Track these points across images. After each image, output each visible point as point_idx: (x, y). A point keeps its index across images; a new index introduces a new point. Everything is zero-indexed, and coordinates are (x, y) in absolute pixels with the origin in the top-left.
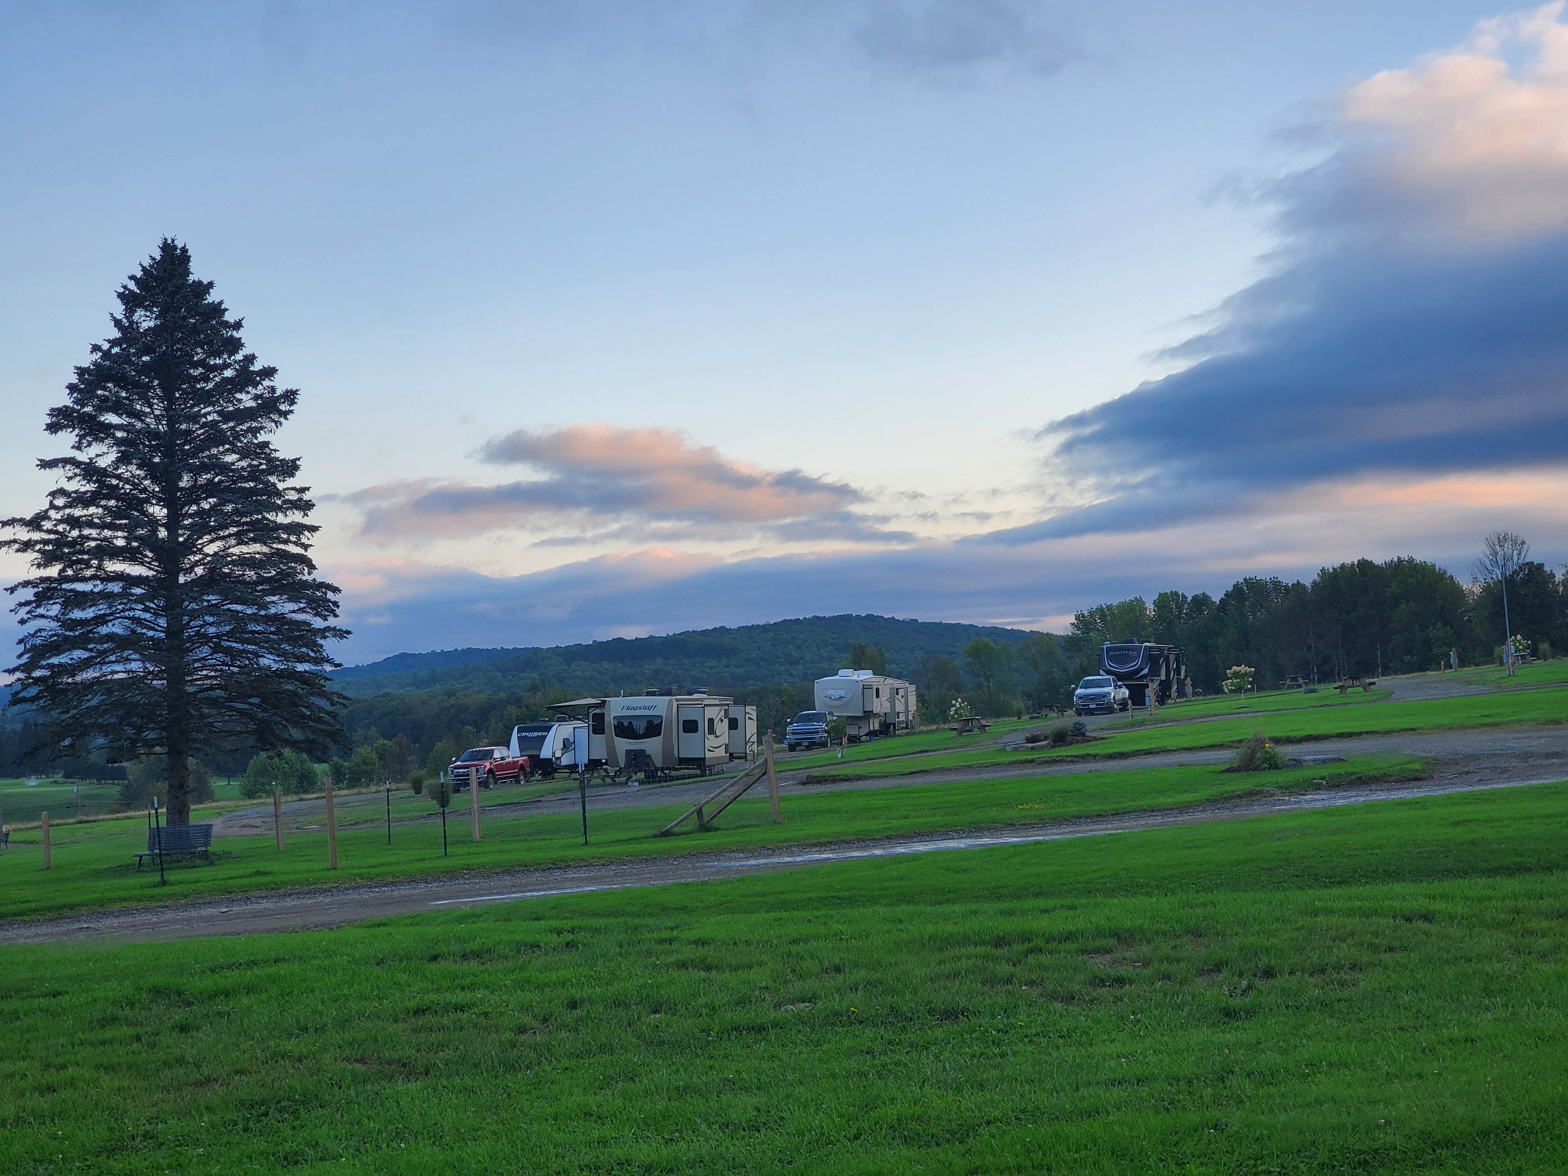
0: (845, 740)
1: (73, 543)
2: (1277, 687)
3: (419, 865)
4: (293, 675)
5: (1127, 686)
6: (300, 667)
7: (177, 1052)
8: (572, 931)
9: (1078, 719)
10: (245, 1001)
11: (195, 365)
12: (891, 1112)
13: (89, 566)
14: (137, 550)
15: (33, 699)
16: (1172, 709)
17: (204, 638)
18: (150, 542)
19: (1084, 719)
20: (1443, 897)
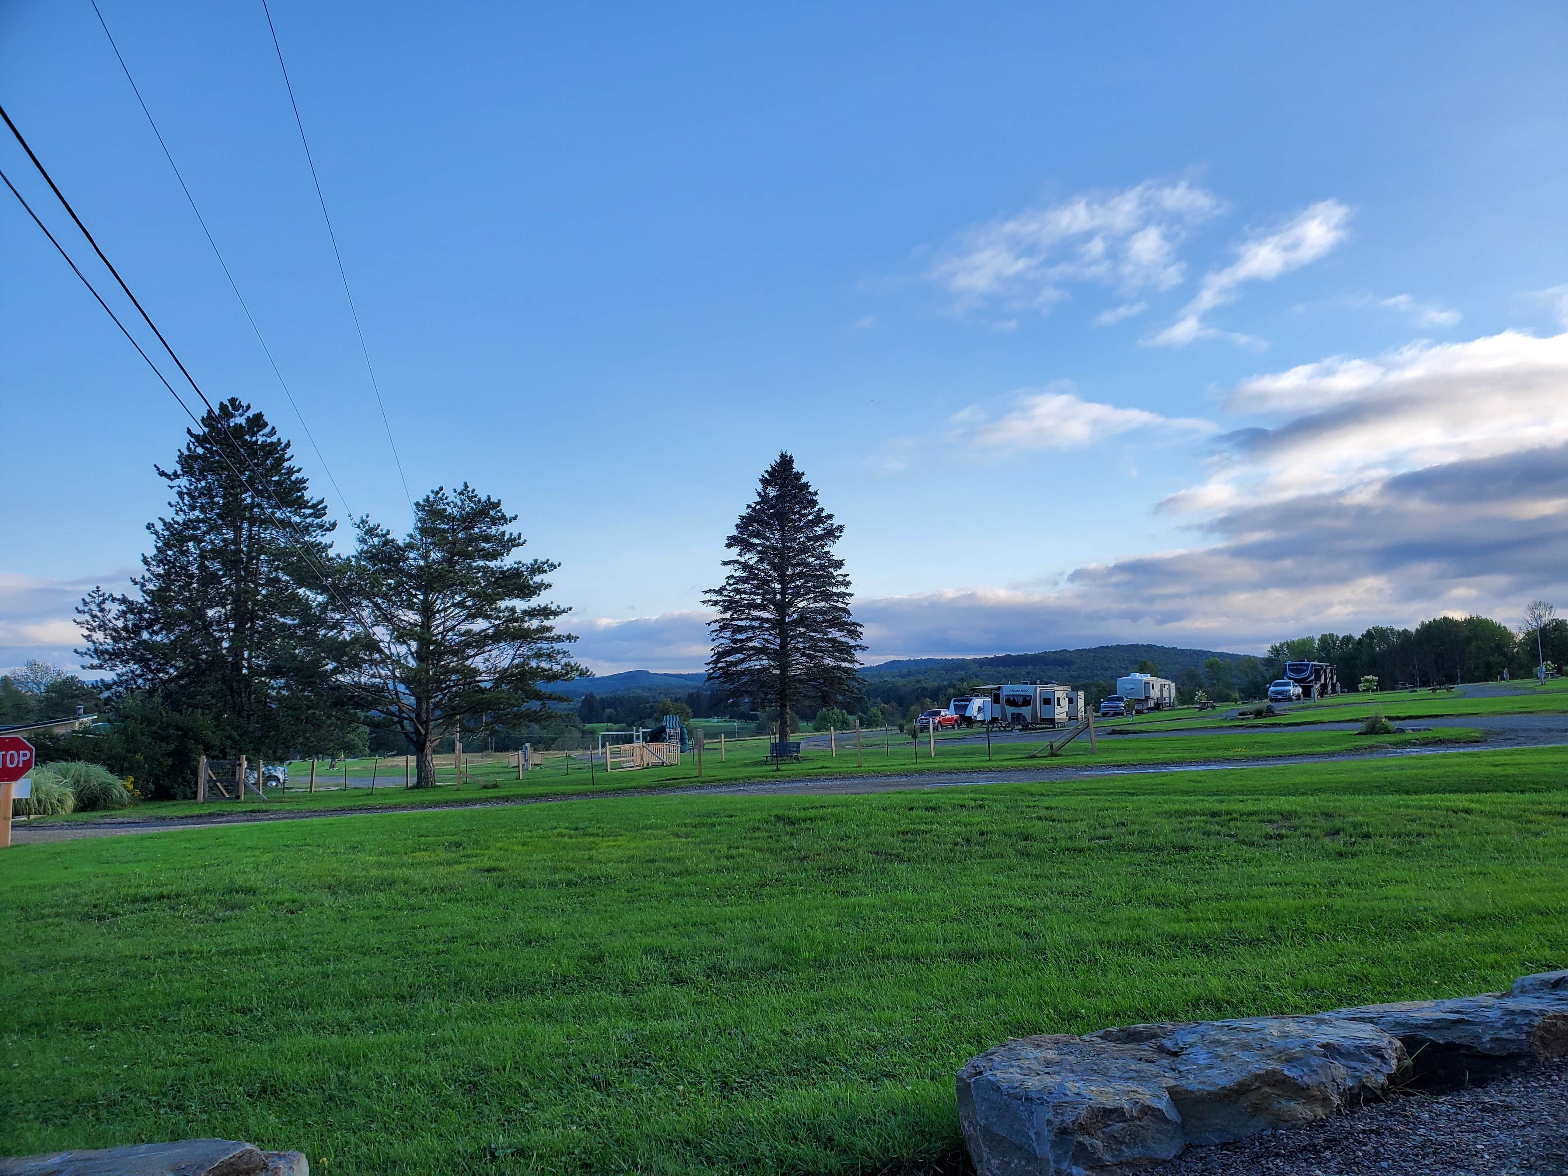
0: (1134, 712)
1: (737, 602)
2: (1394, 689)
3: (904, 767)
4: (840, 668)
5: (1301, 686)
6: (844, 665)
7: (789, 844)
8: (982, 800)
9: (1270, 703)
10: (820, 823)
11: (794, 514)
12: (1148, 892)
13: (744, 613)
14: (766, 605)
15: (718, 678)
16: (1328, 700)
17: (799, 649)
18: (773, 601)
19: (1273, 704)
20: (1477, 801)
